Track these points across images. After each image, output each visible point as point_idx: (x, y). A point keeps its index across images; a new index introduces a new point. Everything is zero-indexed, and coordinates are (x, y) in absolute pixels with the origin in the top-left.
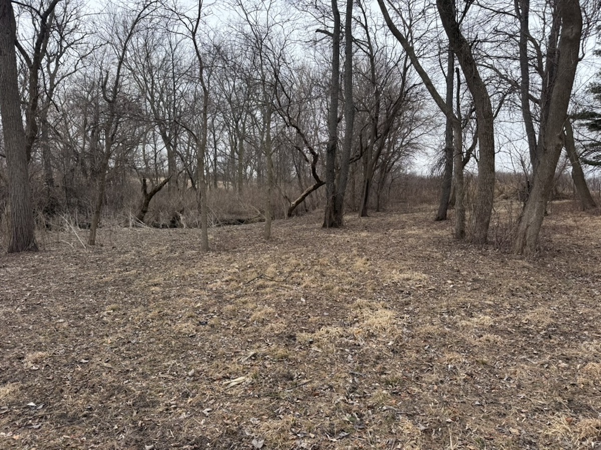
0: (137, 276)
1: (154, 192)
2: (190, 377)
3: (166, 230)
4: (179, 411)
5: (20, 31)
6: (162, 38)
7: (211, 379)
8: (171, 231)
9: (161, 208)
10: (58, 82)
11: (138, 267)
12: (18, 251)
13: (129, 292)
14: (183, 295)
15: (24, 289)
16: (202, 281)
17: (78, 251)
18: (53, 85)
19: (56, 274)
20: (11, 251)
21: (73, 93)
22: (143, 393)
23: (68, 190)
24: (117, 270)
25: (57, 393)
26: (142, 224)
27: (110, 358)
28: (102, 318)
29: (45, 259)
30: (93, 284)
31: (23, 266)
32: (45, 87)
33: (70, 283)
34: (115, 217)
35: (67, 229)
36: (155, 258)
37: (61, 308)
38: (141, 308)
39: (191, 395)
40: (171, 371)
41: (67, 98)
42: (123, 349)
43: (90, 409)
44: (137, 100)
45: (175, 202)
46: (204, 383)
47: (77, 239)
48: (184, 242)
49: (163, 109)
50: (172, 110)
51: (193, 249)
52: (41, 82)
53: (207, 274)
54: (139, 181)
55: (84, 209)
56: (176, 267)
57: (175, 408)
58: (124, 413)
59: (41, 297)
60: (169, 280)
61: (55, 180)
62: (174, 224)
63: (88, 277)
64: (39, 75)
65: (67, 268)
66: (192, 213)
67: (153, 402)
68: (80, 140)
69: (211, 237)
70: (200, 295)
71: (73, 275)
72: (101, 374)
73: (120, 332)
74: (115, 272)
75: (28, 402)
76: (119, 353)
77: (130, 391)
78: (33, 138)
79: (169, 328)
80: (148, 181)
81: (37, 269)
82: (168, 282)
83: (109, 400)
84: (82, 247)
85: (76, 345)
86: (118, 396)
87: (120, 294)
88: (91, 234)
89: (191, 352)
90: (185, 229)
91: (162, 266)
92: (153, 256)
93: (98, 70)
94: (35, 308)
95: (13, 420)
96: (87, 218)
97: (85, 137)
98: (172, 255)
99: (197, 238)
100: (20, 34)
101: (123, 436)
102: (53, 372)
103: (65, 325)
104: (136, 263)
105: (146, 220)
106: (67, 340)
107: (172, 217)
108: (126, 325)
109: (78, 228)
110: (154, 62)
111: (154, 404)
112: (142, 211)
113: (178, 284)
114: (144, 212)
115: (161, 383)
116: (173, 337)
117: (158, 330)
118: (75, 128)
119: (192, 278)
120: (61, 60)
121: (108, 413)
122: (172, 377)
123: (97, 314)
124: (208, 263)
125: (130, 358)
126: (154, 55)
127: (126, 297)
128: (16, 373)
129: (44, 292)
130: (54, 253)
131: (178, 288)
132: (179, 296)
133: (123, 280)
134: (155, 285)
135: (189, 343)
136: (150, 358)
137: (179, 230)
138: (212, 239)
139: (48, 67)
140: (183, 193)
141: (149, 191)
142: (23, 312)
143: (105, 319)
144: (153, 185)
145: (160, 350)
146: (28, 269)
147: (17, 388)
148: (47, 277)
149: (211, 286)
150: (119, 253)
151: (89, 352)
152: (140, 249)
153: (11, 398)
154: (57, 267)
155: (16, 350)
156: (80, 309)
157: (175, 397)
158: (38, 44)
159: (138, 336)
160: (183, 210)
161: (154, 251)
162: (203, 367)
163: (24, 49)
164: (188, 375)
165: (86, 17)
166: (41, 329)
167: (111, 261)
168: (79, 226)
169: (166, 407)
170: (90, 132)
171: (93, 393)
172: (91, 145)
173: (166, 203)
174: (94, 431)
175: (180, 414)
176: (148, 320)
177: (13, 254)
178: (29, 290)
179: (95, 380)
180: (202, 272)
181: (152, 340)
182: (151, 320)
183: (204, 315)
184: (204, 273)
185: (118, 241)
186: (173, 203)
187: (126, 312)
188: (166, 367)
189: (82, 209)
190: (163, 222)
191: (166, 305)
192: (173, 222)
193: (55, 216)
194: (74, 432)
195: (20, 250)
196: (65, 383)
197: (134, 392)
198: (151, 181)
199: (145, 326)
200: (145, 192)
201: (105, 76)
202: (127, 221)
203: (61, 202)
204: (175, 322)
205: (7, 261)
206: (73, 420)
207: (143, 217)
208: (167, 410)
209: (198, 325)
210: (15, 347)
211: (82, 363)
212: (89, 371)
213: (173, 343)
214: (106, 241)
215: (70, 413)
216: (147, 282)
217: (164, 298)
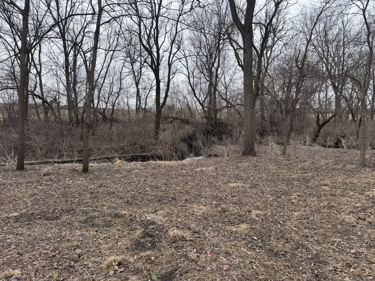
0: (313, 177)
1: (325, 123)
2: (352, 254)
3: (331, 149)
4: (344, 275)
5: (255, 38)
6: (337, 19)
7: (370, 261)
8: (335, 150)
9: (329, 134)
10: (271, 62)
11: (313, 171)
12: (247, 155)
13: (308, 187)
14: (345, 196)
15: (250, 175)
16: (361, 188)
17: (276, 158)
18: (268, 64)
19: (265, 169)
20: (244, 154)
21: (278, 67)
22: (318, 253)
23: (272, 123)
24: (299, 172)
25: (268, 236)
26: (315, 144)
27: (296, 225)
28: (291, 199)
29: (259, 160)
30: (286, 178)
31: (249, 163)
32: (265, 66)
33: (273, 176)
34: (298, 139)
35: (270, 145)
36: (324, 167)
37: (269, 189)
38: (315, 198)
39: (353, 267)
40: (337, 245)
41: (275, 69)
42: (304, 221)
43: (286, 252)
44: (317, 64)
45: (339, 130)
46: (363, 262)
47: (276, 151)
48: (345, 159)
49: (334, 67)
50: (341, 68)
51: (353, 164)
52: (263, 63)
53: (365, 183)
54: (314, 116)
55: (280, 133)
56: (340, 175)
57: (341, 272)
58: (306, 261)
59: (258, 181)
60: (334, 183)
61: (266, 117)
62: (337, 145)
63: (282, 174)
64: (262, 59)
65: (271, 167)
66: (351, 138)
67: (325, 262)
68: (280, 93)
69: (368, 157)
70: (359, 198)
71: (274, 171)
72: (292, 233)
73: (302, 211)
74: (298, 173)
75: (254, 237)
76: (302, 223)
77: (309, 249)
78: (257, 95)
79: (335, 216)
80: (320, 116)
81: (256, 165)
82: (334, 184)
83: (297, 251)
84: (278, 156)
85: (277, 212)
86: (302, 250)
87: (302, 187)
88: (284, 149)
89: (352, 237)
90: (345, 149)
91: (330, 173)
92: (323, 166)
93: (293, 50)
94: (256, 186)
95: (247, 244)
96: (281, 138)
97: (283, 92)
98: (336, 166)
99: (355, 157)
100: (255, 39)
101: (305, 276)
102: (266, 224)
103: (271, 199)
104: (312, 169)
105: (318, 141)
106: (272, 208)
107: (335, 140)
108: (306, 207)
109: (276, 144)
110: (330, 37)
111: (326, 263)
112: (315, 136)
113: (341, 188)
114: (317, 136)
115: (330, 251)
116: (339, 223)
117: (327, 216)
118: (278, 87)
119: (352, 185)
120: (273, 49)
121: (296, 258)
122: (338, 250)
123: (288, 197)
124: (365, 176)
125: (309, 228)
126: (330, 33)
127: (305, 190)
128: (248, 219)
129: (259, 178)
130: (264, 158)
131: (342, 190)
132: (342, 195)
133: (304, 179)
134: (325, 185)
135: (351, 230)
136: (322, 232)
137: (341, 150)
138: (368, 158)
139: (266, 54)
140: (345, 124)
141: (321, 123)
142: (250, 187)
143: (293, 200)
144: (324, 119)
145: (329, 229)
146: (251, 165)
147: (248, 227)
148: (261, 170)
149: (368, 193)
150: (301, 161)
151: (284, 218)
152: (314, 161)
153: (246, 232)
154: (265, 166)
155: (247, 207)
156: (279, 192)
157: (341, 264)
158: (263, 43)
159: (314, 216)
160: (345, 136)
161: (323, 162)
162: (362, 250)
163: (256, 47)
164: (350, 252)
165: (289, 20)
166: (259, 199)
167: (296, 166)
168: (277, 143)
169: (334, 268)
170: (286, 89)
171: (287, 243)
172: (286, 96)
173: (332, 131)
174: (288, 266)
175: (345, 277)
176: (320, 207)
177: (244, 156)
178: (252, 176)
179: (289, 236)
180: (361, 182)
181: (323, 221)
182: (322, 208)
183: (363, 213)
184: (362, 183)
185: (300, 154)
186: (338, 131)
187: (306, 199)
188: (333, 242)
189: (279, 134)
190: (329, 143)
191: (334, 200)
192: (337, 144)
193: (264, 137)
194: (277, 261)
195: (248, 154)
196: (272, 232)
197: (312, 251)
198: (323, 116)
199: (318, 211)
200: (318, 123)
201: (298, 53)
202: (305, 142)
203: (268, 129)
204: (340, 213)
205: (242, 159)
206: (276, 254)
207: (316, 140)
208: (335, 270)
209: (358, 219)
210: (247, 205)
211: (280, 223)
212: (285, 229)
213: (339, 227)
214: (292, 153)
215: (275, 250)
216: (319, 182)
217: (332, 195)
